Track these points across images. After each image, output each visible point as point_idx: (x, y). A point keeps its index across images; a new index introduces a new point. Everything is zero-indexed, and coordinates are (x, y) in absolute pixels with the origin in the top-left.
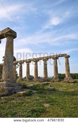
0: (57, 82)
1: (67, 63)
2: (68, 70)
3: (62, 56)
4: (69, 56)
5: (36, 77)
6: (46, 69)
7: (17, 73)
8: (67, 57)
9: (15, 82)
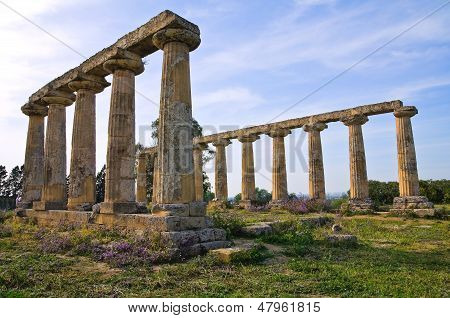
0: (364, 214)
1: (407, 140)
2: (410, 167)
3: (384, 109)
4: (413, 111)
5: (280, 197)
6: (317, 163)
7: (206, 181)
8: (407, 113)
9: (200, 212)
